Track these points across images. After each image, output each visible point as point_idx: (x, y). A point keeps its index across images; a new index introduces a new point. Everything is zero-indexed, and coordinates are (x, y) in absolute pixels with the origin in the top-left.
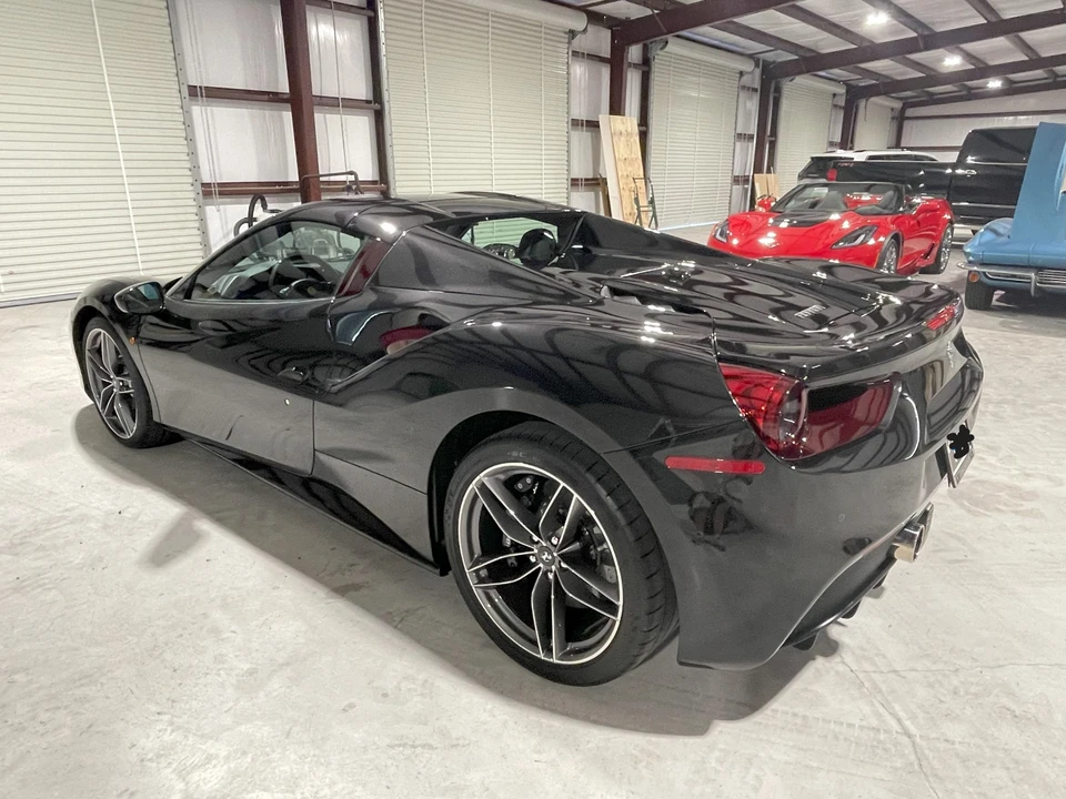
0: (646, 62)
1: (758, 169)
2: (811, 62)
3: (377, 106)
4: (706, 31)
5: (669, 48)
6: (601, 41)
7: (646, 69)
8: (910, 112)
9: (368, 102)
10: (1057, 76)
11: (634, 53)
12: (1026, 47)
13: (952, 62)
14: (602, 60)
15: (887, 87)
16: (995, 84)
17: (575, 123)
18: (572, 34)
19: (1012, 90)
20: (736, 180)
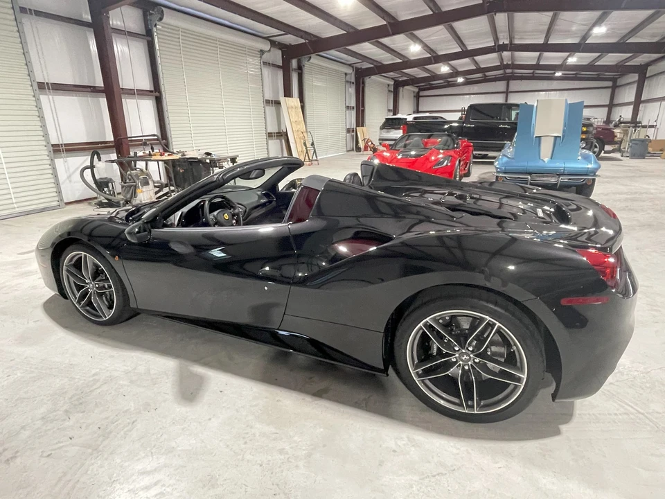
0: (300, 68)
1: (358, 125)
2: (380, 69)
3: (157, 94)
4: (334, 53)
5: (312, 61)
6: (277, 56)
7: (300, 71)
8: (422, 93)
9: (151, 91)
10: (486, 76)
11: (294, 63)
12: (476, 63)
13: (444, 69)
14: (278, 67)
15: (413, 81)
16: (460, 80)
17: (268, 102)
18: (262, 52)
19: (468, 83)
20: (348, 131)
